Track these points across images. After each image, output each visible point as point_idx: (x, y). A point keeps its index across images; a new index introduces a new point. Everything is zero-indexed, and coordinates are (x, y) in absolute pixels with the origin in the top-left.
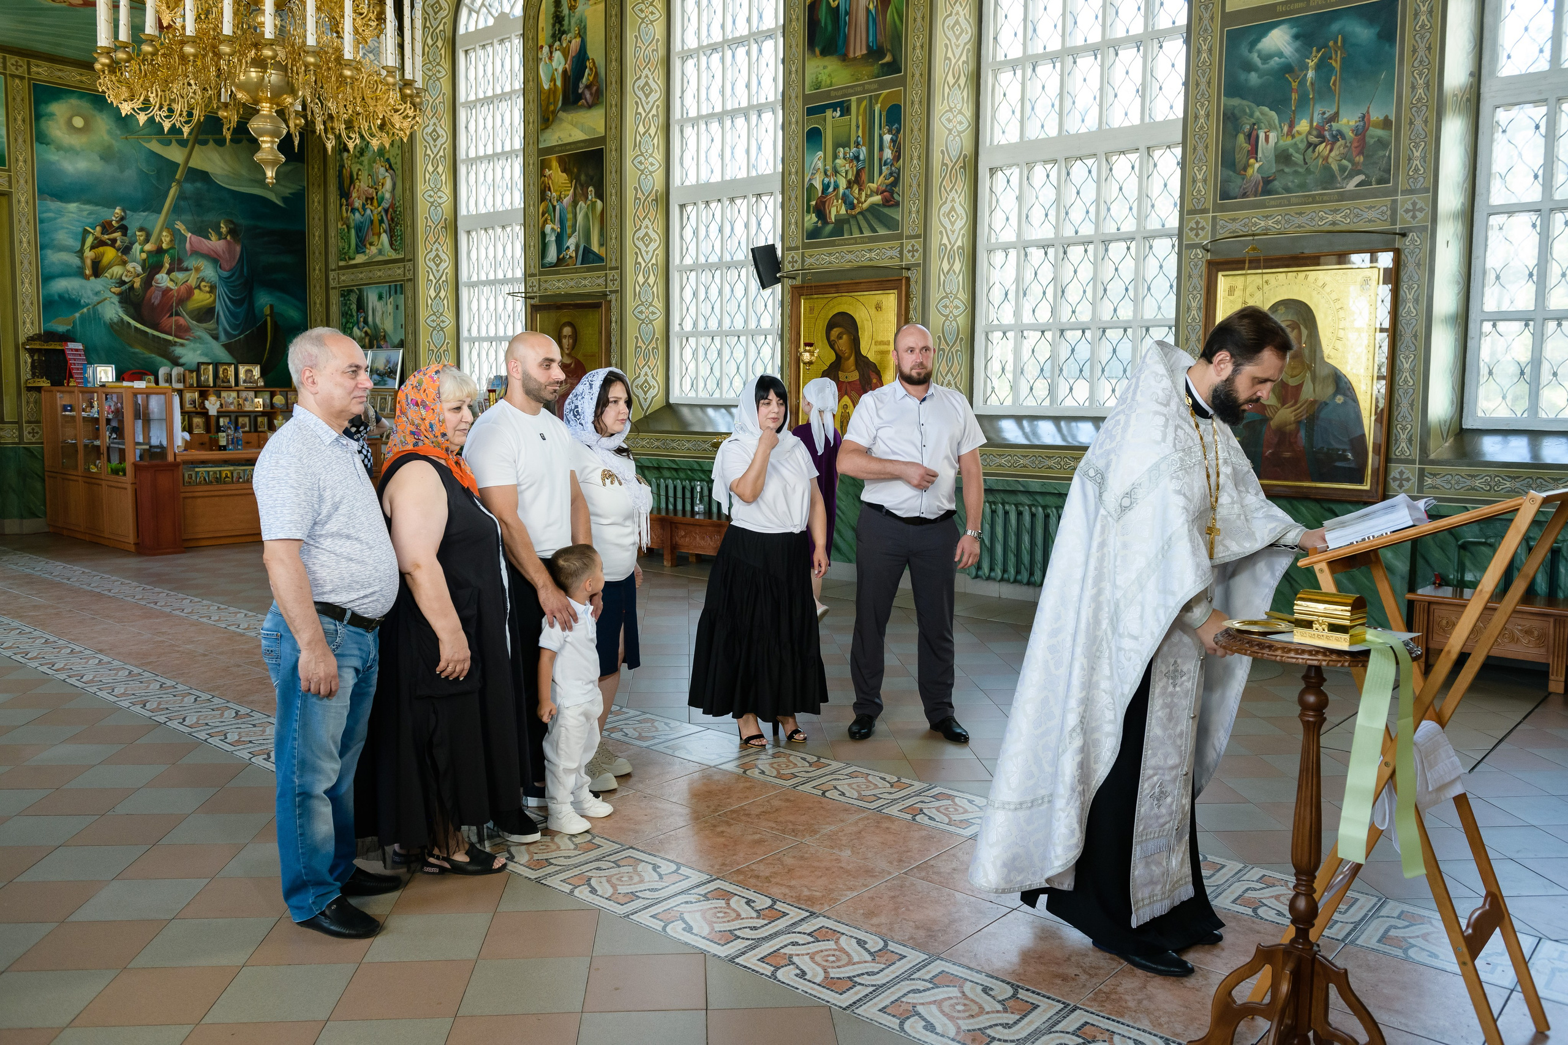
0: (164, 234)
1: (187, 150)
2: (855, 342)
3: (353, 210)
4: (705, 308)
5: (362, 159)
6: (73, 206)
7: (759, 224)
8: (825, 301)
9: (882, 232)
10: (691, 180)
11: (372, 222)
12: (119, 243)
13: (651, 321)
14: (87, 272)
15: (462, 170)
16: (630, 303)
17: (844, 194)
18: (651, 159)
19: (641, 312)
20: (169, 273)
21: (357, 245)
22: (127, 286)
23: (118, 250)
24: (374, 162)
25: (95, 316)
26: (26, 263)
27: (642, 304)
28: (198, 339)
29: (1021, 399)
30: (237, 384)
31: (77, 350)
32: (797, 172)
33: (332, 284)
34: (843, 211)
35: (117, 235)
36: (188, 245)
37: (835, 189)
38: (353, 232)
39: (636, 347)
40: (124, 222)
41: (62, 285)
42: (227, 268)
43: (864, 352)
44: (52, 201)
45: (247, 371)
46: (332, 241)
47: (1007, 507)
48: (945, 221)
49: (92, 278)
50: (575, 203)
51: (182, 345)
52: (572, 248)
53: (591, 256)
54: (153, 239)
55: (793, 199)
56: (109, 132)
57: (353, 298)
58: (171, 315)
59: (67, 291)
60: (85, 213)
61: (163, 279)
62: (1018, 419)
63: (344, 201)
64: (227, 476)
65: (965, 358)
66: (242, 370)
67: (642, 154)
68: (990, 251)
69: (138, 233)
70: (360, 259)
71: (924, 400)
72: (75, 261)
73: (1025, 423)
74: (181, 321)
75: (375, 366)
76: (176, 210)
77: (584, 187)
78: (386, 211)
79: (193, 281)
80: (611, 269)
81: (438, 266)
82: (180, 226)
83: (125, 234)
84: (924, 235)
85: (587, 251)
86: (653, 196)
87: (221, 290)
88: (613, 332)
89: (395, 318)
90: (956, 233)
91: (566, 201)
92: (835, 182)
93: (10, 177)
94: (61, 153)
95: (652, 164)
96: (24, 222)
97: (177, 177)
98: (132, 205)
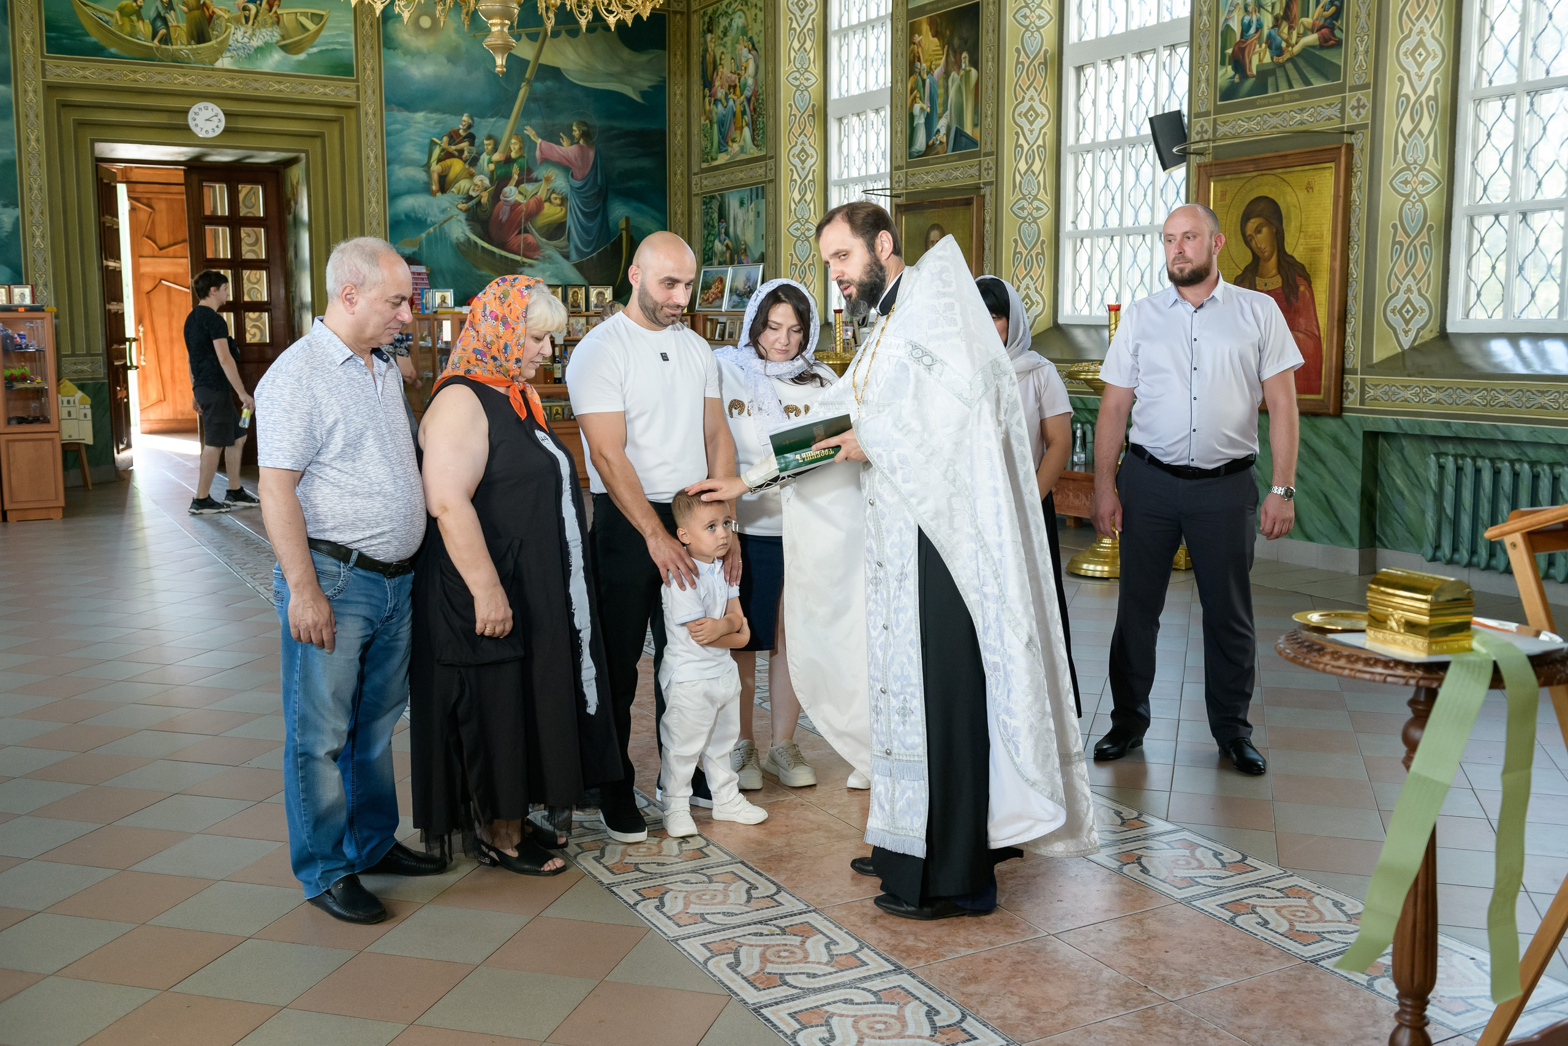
0: (513, 141)
1: (537, 45)
2: (1279, 237)
3: (716, 102)
4: (1104, 199)
5: (725, 39)
6: (420, 116)
7: (1172, 85)
8: (1240, 183)
9: (1318, 83)
10: (1089, 36)
11: (734, 114)
12: (466, 154)
13: (1035, 220)
14: (434, 188)
15: (834, 43)
16: (1008, 197)
17: (1270, 36)
18: (1039, 11)
19: (1022, 208)
20: (517, 185)
21: (719, 143)
22: (474, 201)
23: (465, 162)
24: (737, 42)
25: (441, 237)
26: (373, 180)
27: (1024, 198)
28: (549, 259)
29: (1516, 311)
30: (587, 309)
31: (419, 274)
32: (1209, 12)
33: (695, 190)
34: (1267, 59)
35: (465, 145)
36: (538, 153)
37: (1257, 30)
38: (715, 127)
39: (1015, 253)
40: (472, 131)
41: (409, 203)
42: (580, 177)
43: (1289, 250)
44: (399, 111)
45: (600, 294)
46: (695, 139)
47: (1480, 463)
48: (1409, 63)
49: (439, 194)
50: (947, 74)
51: (531, 266)
52: (943, 131)
53: (964, 140)
54: (501, 148)
55: (1204, 48)
56: (457, 31)
57: (715, 206)
58: (519, 233)
59: (414, 210)
60: (432, 123)
61: (511, 192)
62: (1514, 338)
63: (707, 90)
64: (557, 413)
65: (1436, 254)
66: (594, 292)
67: (1027, 6)
68: (1478, 101)
69: (486, 142)
70: (722, 159)
71: (1201, 306)
72: (421, 175)
73: (1525, 346)
74: (530, 238)
75: (736, 284)
76: (526, 113)
77: (957, 53)
78: (749, 100)
79: (542, 194)
80: (986, 155)
81: (803, 162)
82: (530, 132)
83: (472, 144)
84: (1375, 85)
85: (960, 133)
86: (1040, 58)
87: (573, 202)
88: (986, 235)
89: (756, 227)
90: (1425, 78)
91: (938, 72)
92: (1258, 20)
93: (358, 87)
94: (408, 58)
95: (1040, 17)
96: (371, 136)
97: (527, 76)
98: (481, 111)
